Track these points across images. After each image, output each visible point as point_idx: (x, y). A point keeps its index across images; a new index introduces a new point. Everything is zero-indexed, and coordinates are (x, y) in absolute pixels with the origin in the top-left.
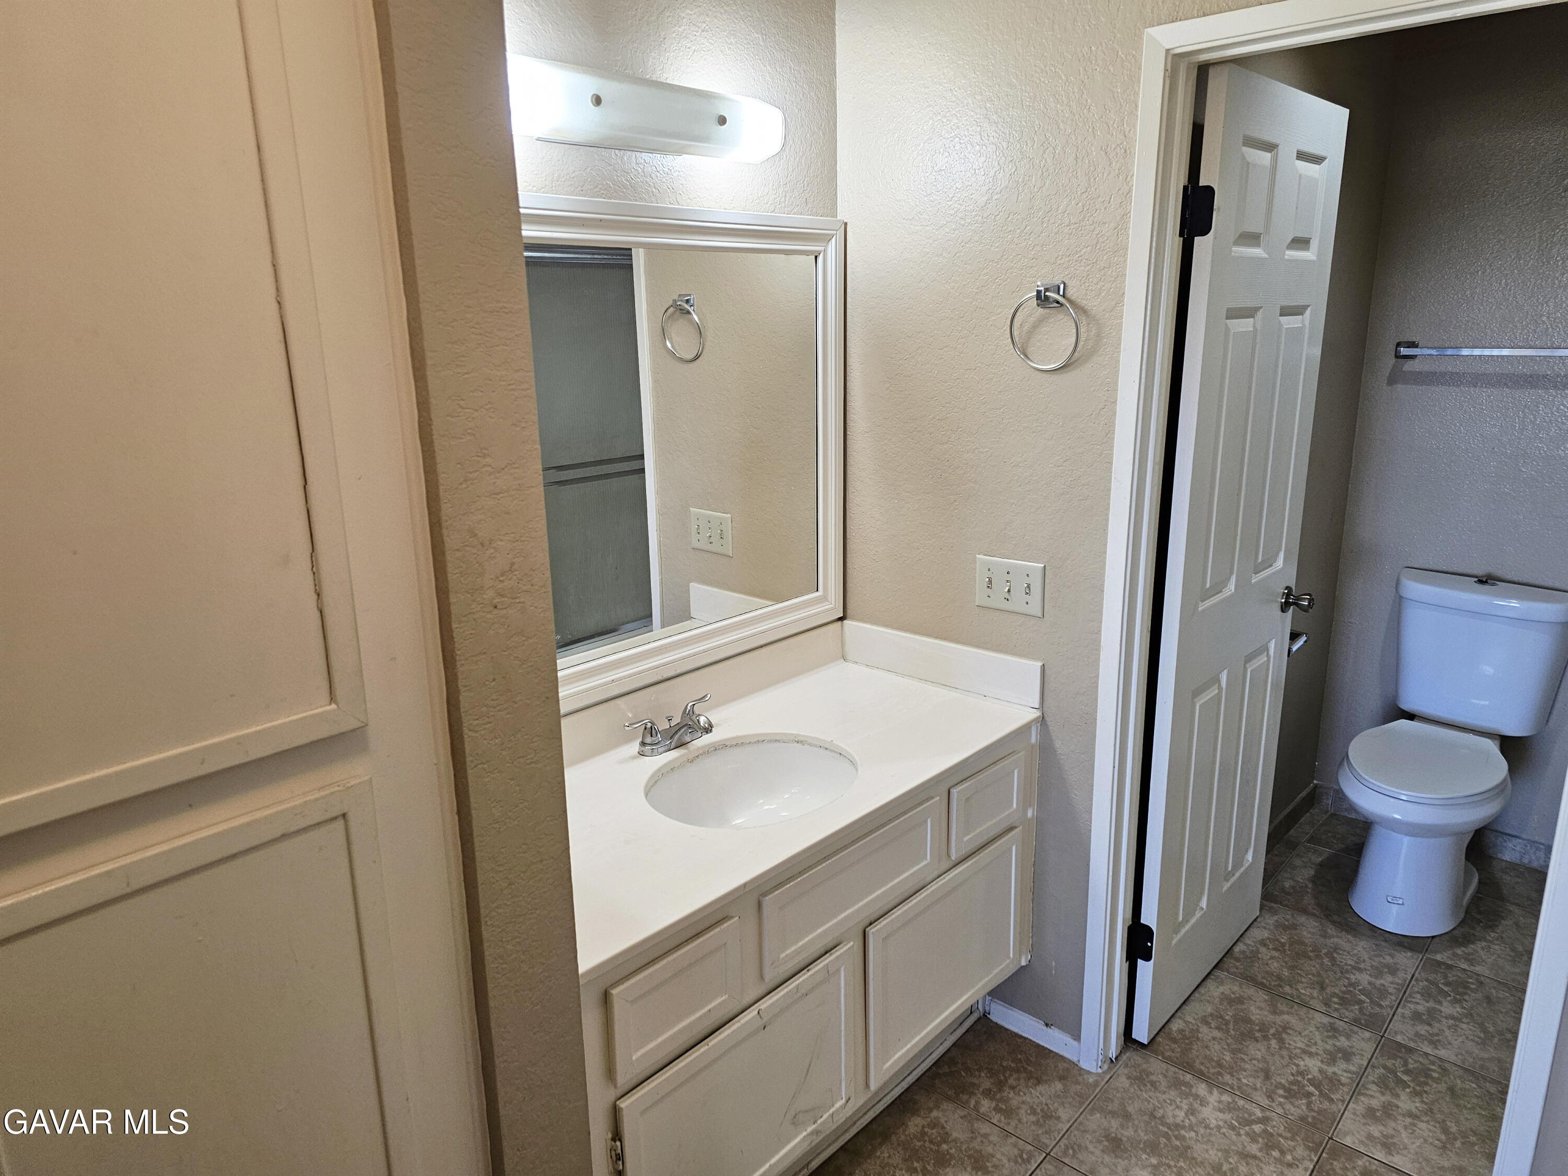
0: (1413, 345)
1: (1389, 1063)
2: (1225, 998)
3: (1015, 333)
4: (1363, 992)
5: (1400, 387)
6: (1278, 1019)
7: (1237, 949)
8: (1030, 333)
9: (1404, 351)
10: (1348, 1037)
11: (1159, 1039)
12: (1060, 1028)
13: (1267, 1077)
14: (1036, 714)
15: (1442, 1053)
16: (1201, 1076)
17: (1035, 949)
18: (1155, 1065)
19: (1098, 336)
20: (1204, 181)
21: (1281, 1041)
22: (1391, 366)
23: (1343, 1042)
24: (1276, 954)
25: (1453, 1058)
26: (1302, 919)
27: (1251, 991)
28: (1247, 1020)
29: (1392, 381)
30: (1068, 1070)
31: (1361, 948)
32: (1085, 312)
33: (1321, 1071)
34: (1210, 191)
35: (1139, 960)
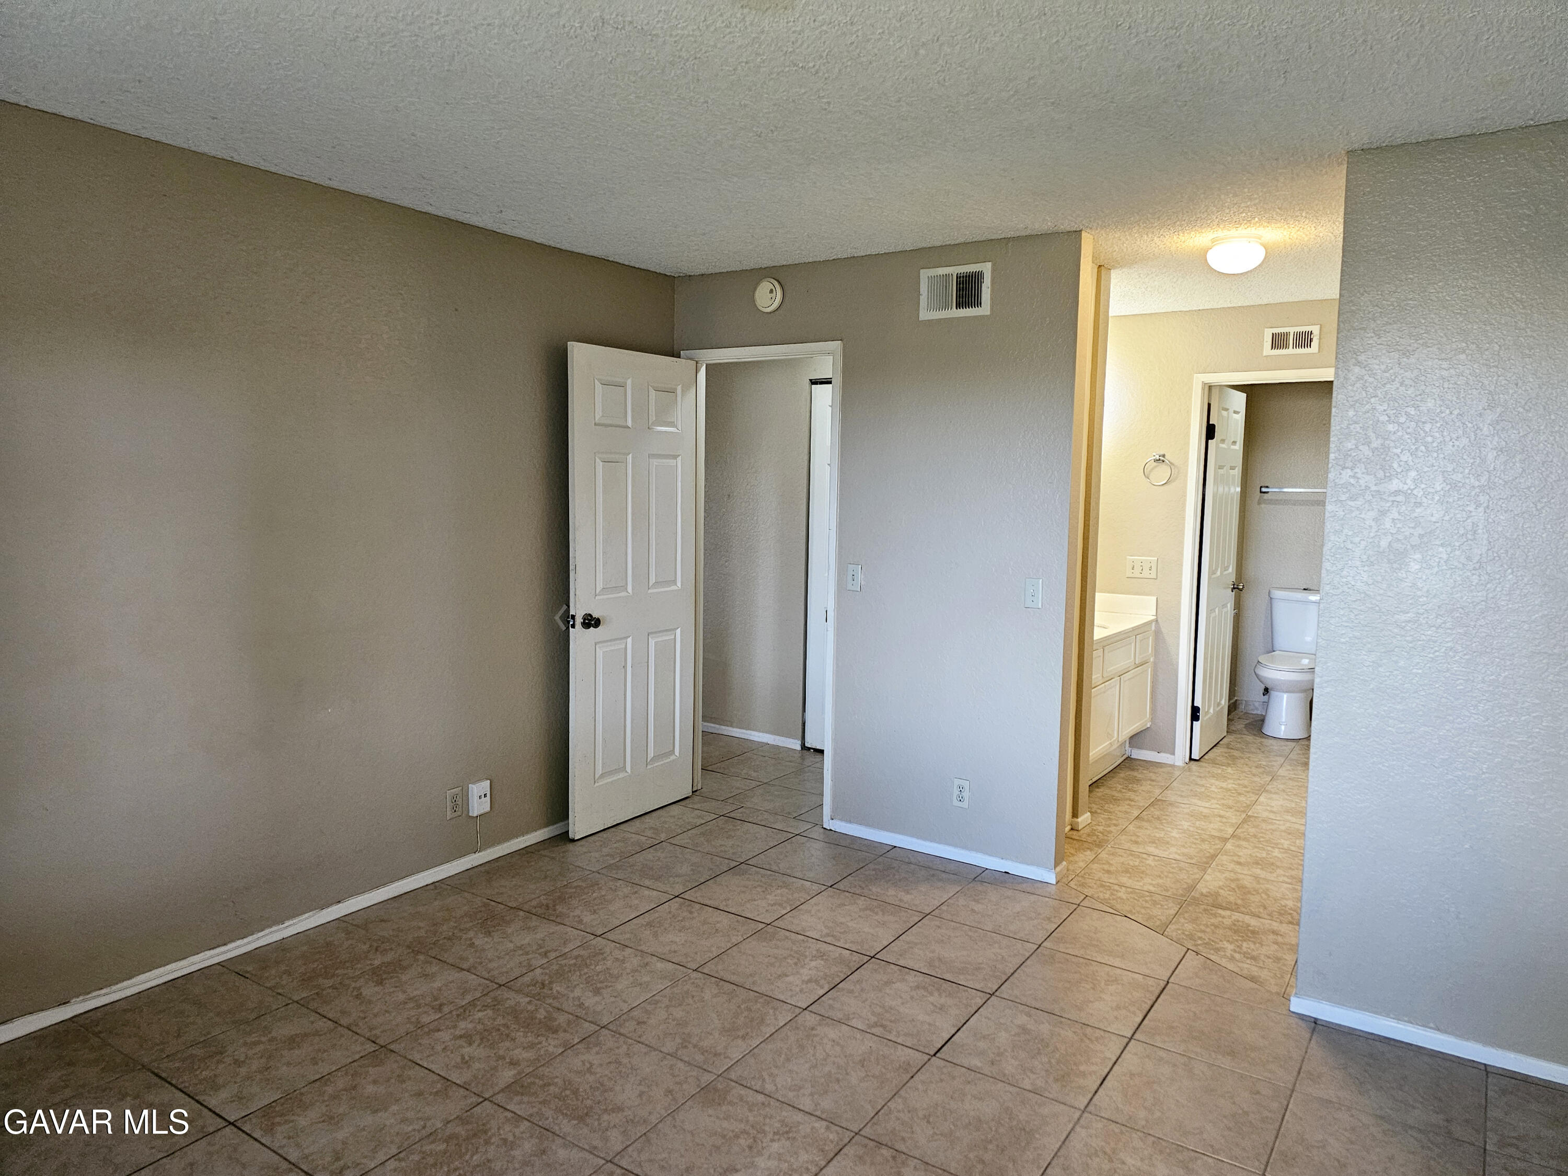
0: (1267, 487)
2: (1222, 752)
3: (1145, 471)
5: (1263, 506)
6: (1246, 756)
8: (1151, 471)
9: (1264, 490)
11: (1200, 758)
12: (1164, 752)
14: (1155, 617)
17: (1152, 720)
19: (1179, 472)
20: (1211, 423)
22: (1258, 497)
24: (1238, 744)
26: (1244, 736)
29: (1259, 503)
30: (1171, 768)
31: (1270, 742)
32: (1173, 464)
34: (1214, 426)
35: (1194, 723)
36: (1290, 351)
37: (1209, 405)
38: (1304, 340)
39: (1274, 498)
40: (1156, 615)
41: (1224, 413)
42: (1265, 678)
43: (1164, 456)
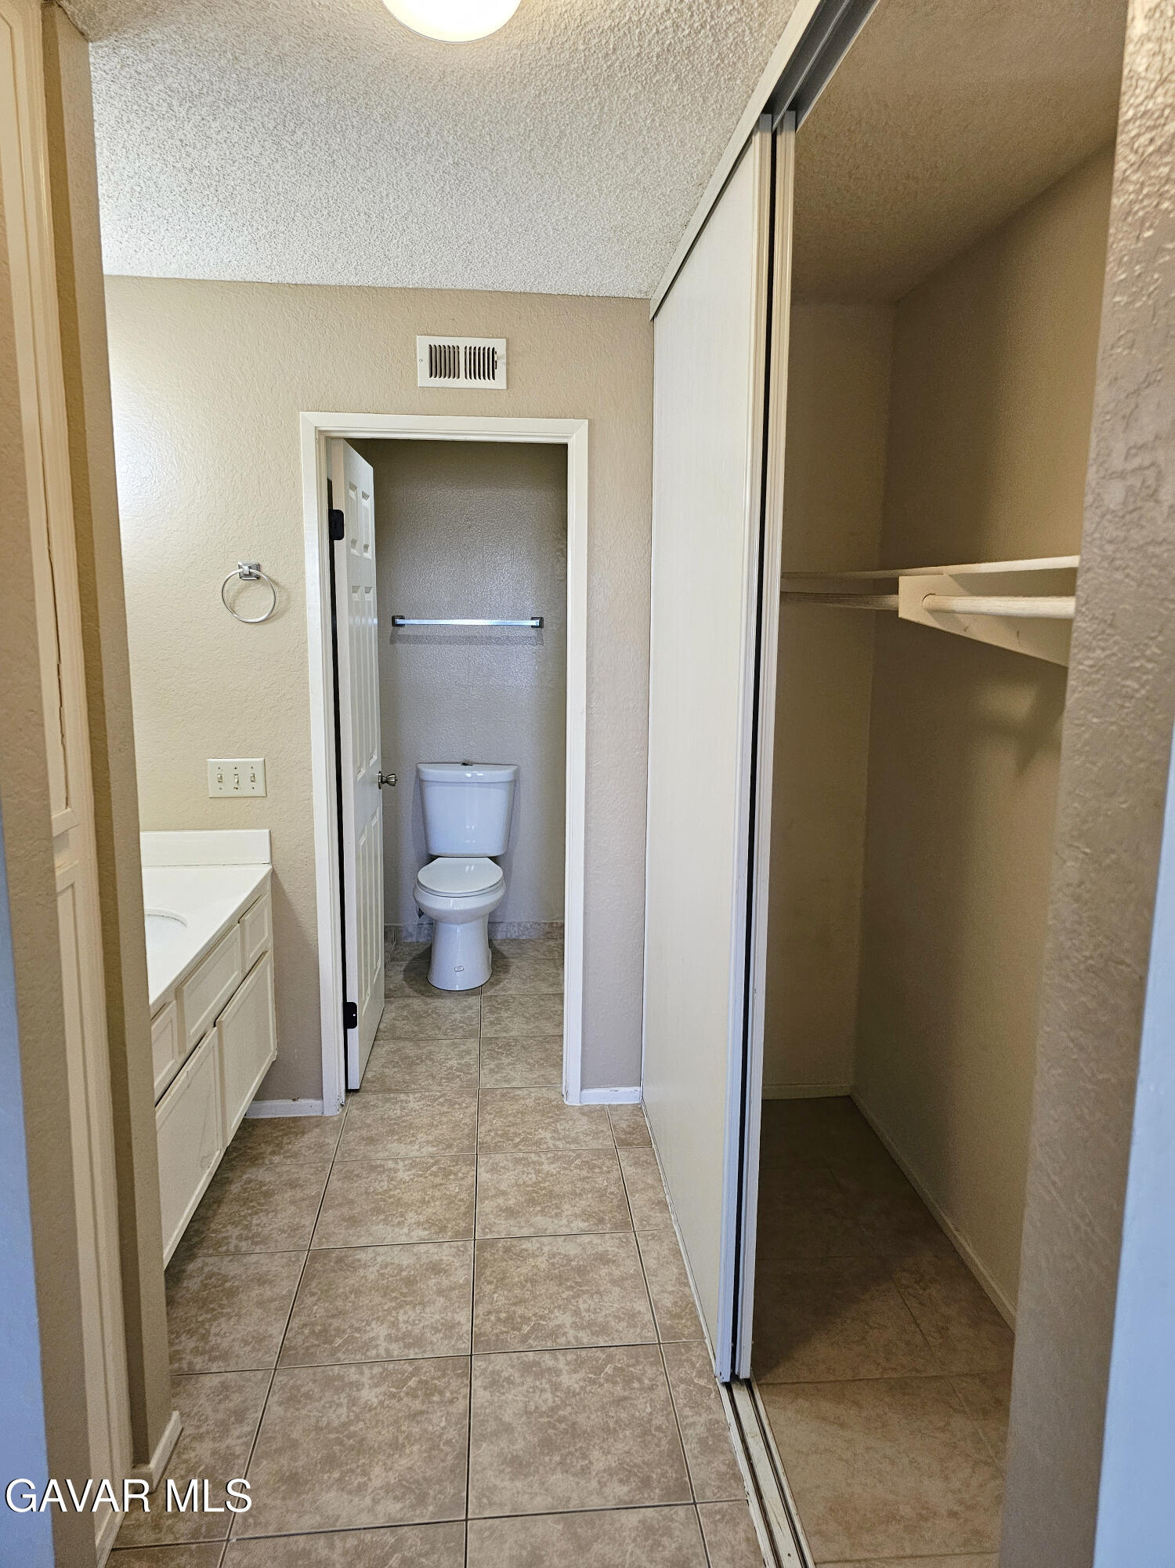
0: (402, 618)
1: (490, 1047)
2: (388, 1053)
3: (225, 596)
4: (460, 1022)
6: (425, 1051)
7: (381, 1027)
9: (399, 621)
10: (464, 1045)
11: (363, 1085)
12: (306, 1097)
13: (434, 1077)
14: (269, 867)
15: (512, 1034)
16: (398, 1091)
18: (370, 1098)
19: (288, 599)
20: (335, 508)
21: (432, 1059)
22: (390, 632)
23: (463, 1048)
24: (405, 1022)
25: (517, 1034)
26: (410, 1001)
27: (402, 1044)
28: (407, 1057)
29: (392, 642)
30: (318, 1121)
31: (448, 1003)
32: (277, 584)
33: (459, 1064)
34: (340, 513)
35: (349, 1030)
36: (463, 382)
37: (330, 483)
38: (483, 364)
39: (411, 633)
40: (271, 862)
41: (352, 493)
42: (430, 909)
43: (258, 567)
